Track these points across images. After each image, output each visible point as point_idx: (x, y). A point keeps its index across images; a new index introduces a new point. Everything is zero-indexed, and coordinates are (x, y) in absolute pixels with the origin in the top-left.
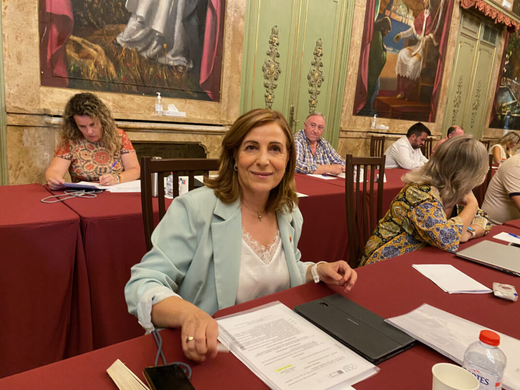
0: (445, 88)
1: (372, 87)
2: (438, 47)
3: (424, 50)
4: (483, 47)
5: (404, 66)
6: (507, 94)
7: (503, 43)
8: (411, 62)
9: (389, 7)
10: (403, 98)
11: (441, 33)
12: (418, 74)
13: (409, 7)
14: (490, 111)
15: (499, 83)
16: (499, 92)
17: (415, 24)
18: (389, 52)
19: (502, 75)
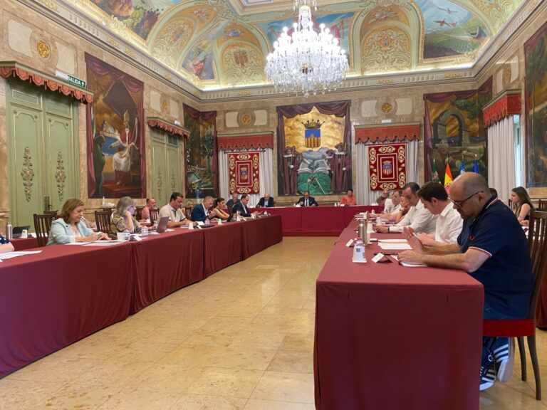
0: (149, 176)
1: (98, 179)
2: (139, 150)
3: (130, 153)
4: (171, 148)
5: (118, 164)
6: (193, 176)
7: (183, 144)
8: (123, 161)
9: (102, 129)
10: (121, 185)
11: (139, 142)
12: (129, 169)
13: (114, 128)
14: (184, 187)
15: (186, 169)
16: (187, 175)
17: (121, 138)
18: (106, 157)
19: (187, 164)
